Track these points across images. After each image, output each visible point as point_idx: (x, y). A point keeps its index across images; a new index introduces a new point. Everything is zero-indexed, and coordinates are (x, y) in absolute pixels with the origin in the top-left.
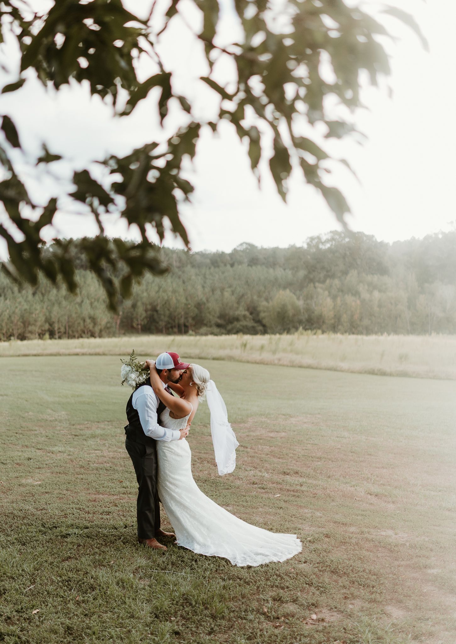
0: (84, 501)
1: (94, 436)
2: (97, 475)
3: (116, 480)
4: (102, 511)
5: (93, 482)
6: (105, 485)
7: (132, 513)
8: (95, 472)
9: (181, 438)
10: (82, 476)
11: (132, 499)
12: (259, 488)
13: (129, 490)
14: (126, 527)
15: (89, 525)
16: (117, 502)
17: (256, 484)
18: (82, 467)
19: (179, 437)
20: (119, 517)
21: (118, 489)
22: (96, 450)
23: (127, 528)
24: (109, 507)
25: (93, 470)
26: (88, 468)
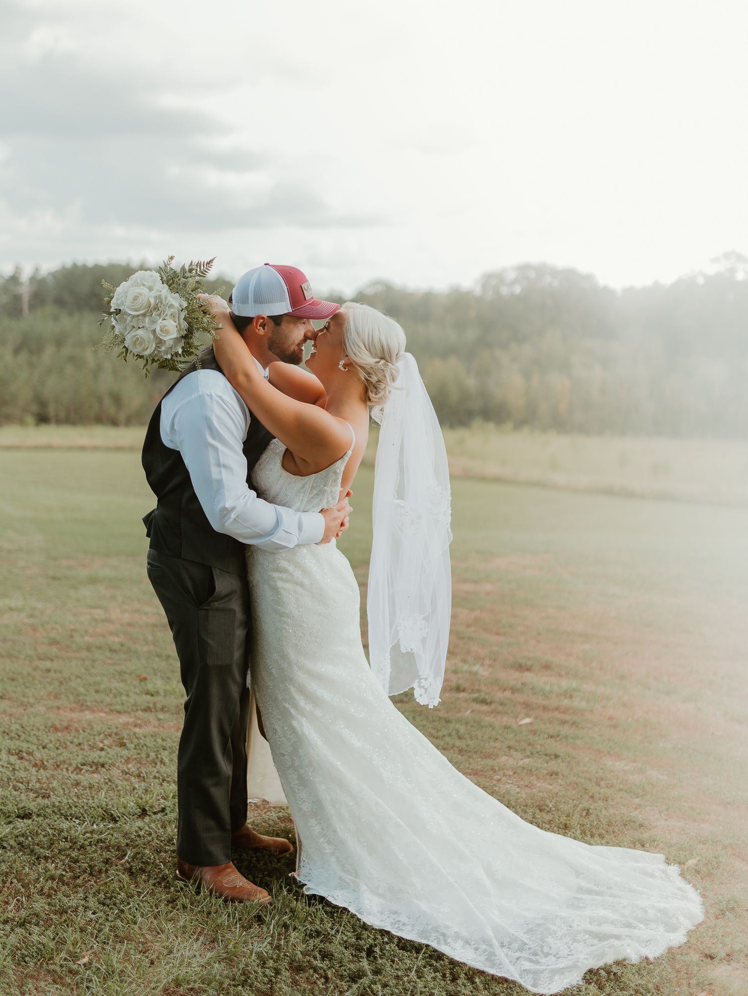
0: (39, 729)
1: (93, 581)
2: (88, 663)
3: (130, 674)
4: (80, 759)
5: (73, 678)
6: (103, 686)
7: (163, 769)
8: (84, 654)
9: (325, 539)
10: (48, 664)
11: (165, 725)
12: (476, 700)
13: (160, 700)
14: (144, 813)
15: (33, 806)
16: (125, 734)
17: (464, 690)
18: (54, 642)
19: (321, 535)
20: (127, 780)
21: (133, 698)
22: (94, 608)
23: (147, 819)
24: (102, 749)
25: (79, 649)
26: (68, 646)
